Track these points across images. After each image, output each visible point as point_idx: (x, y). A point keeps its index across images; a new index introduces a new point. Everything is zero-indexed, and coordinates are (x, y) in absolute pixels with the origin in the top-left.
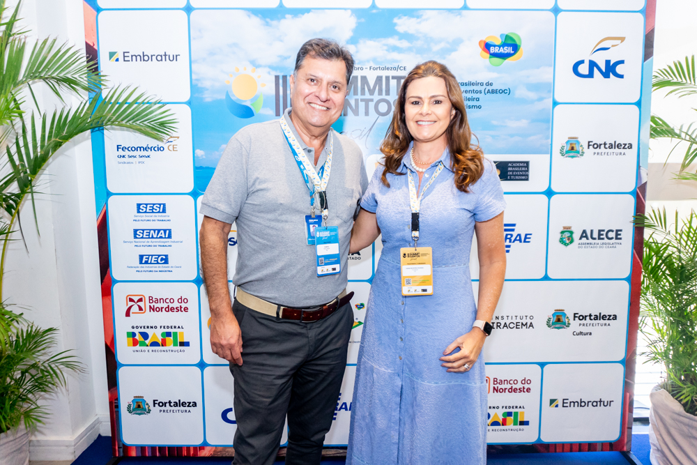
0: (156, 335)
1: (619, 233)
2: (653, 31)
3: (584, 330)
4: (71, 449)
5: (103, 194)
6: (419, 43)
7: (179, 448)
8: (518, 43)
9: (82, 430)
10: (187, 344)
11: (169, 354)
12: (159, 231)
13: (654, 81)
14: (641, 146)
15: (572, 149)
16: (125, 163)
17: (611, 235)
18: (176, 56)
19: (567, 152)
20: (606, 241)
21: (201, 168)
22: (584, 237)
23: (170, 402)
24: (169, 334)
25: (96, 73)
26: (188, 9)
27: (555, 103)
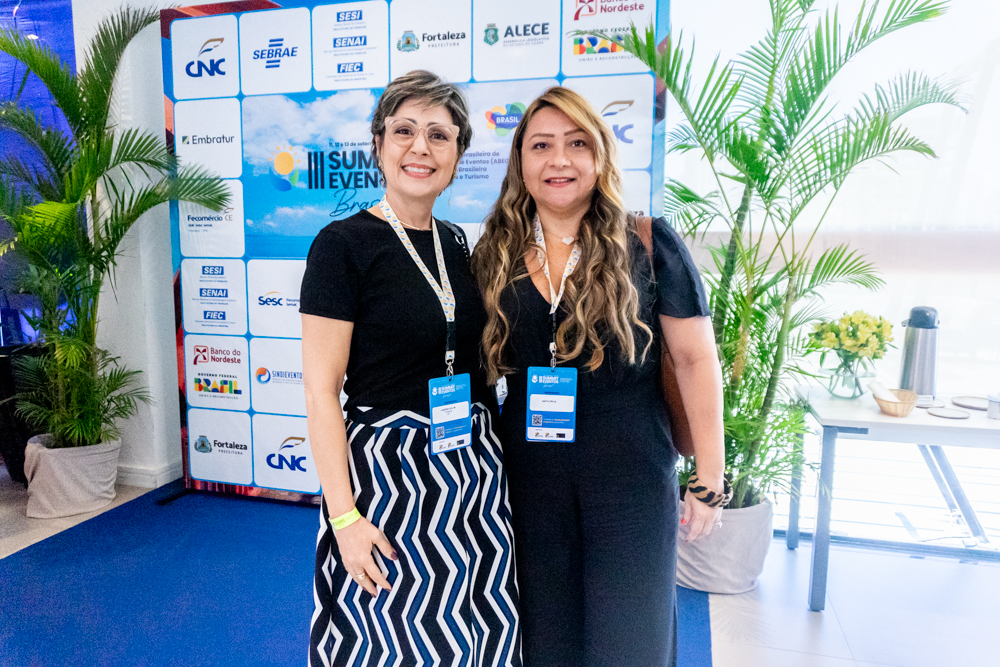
0: (216, 382)
2: (663, 92)
4: (154, 479)
5: (178, 257)
8: (523, 112)
10: (240, 392)
11: (225, 400)
12: (218, 290)
16: (194, 231)
18: (232, 138)
21: (250, 235)
23: (227, 444)
24: (225, 382)
25: (173, 154)
26: (241, 97)
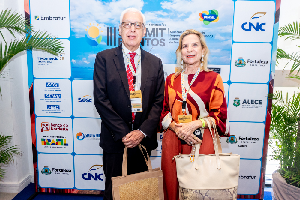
1: (261, 101)
2: (279, 10)
3: (244, 144)
4: (18, 188)
5: (32, 78)
6: (172, 14)
7: (63, 190)
8: (217, 14)
9: (23, 180)
10: (67, 145)
11: (60, 149)
12: (56, 95)
13: (279, 33)
14: (272, 62)
15: (240, 63)
16: (41, 65)
17: (257, 102)
18: (64, 18)
19: (238, 64)
20: (255, 105)
21: (74, 68)
22: (245, 103)
23: (60, 170)
24: (59, 140)
25: (29, 25)
27: (233, 42)
